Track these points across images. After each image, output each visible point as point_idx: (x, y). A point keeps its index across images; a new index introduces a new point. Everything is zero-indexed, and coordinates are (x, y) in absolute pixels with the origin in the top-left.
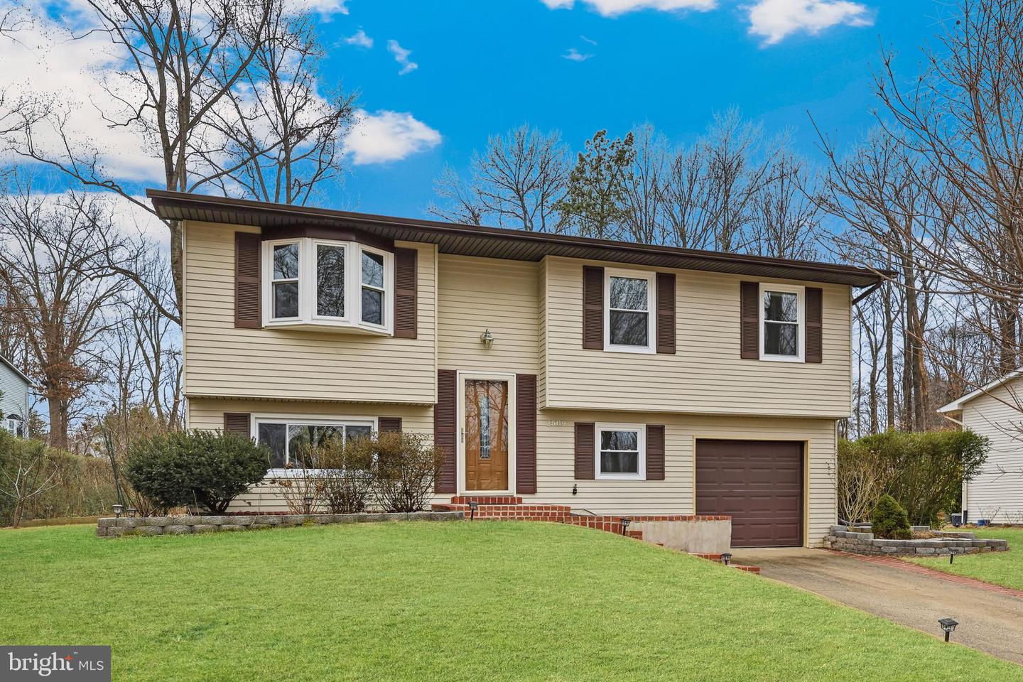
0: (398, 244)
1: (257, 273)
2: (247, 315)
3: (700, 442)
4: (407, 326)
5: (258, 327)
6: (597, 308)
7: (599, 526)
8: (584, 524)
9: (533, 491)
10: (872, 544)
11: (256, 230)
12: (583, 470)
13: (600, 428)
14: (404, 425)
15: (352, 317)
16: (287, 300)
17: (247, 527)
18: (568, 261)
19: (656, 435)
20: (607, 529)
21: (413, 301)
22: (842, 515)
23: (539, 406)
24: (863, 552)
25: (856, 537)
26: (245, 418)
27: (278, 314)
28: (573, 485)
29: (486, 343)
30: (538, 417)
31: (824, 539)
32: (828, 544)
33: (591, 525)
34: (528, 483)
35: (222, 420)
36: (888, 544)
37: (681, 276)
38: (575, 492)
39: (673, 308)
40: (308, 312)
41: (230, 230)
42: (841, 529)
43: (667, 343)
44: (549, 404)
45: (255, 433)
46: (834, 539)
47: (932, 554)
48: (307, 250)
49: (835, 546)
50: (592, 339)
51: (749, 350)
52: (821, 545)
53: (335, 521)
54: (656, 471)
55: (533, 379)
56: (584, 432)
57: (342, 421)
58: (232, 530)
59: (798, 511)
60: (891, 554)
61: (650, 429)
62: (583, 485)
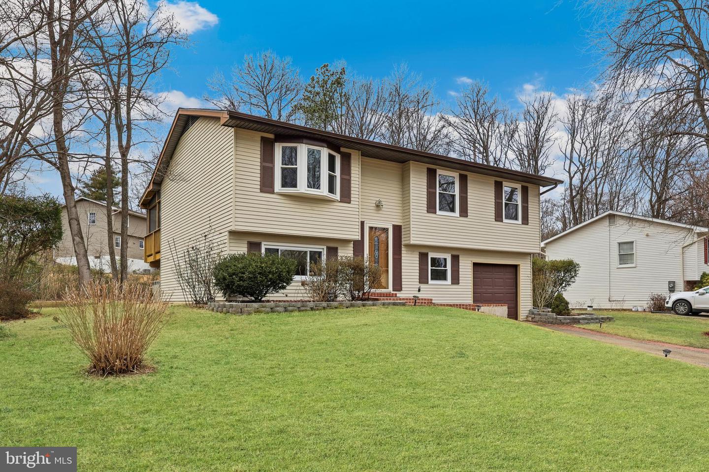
0: (342, 149)
1: (272, 161)
2: (267, 185)
3: (475, 264)
4: (346, 197)
5: (272, 192)
6: (433, 191)
7: (467, 309)
8: (460, 308)
9: (400, 289)
10: (556, 318)
11: (272, 136)
12: (423, 279)
13: (431, 255)
14: (339, 251)
15: (323, 191)
16: (290, 179)
17: (312, 309)
18: (418, 164)
19: (455, 259)
20: (470, 309)
21: (349, 181)
22: (535, 304)
23: (403, 243)
24: (552, 323)
25: (546, 315)
26: (258, 245)
27: (284, 185)
28: (418, 286)
29: (378, 206)
30: (403, 249)
31: (527, 316)
32: (530, 319)
33: (463, 308)
34: (398, 286)
35: (246, 246)
36: (565, 319)
37: (470, 176)
38: (419, 291)
39: (466, 193)
40: (302, 186)
41: (258, 135)
42: (536, 311)
43: (464, 212)
44: (413, 241)
45: (263, 251)
46: (533, 316)
47: (587, 323)
48: (303, 150)
49: (534, 320)
50: (431, 208)
51: (498, 218)
52: (525, 320)
53: (352, 306)
54: (456, 280)
55: (400, 227)
56: (423, 257)
57: (308, 248)
58: (306, 310)
59: (514, 302)
60: (567, 323)
61: (453, 257)
62: (423, 286)
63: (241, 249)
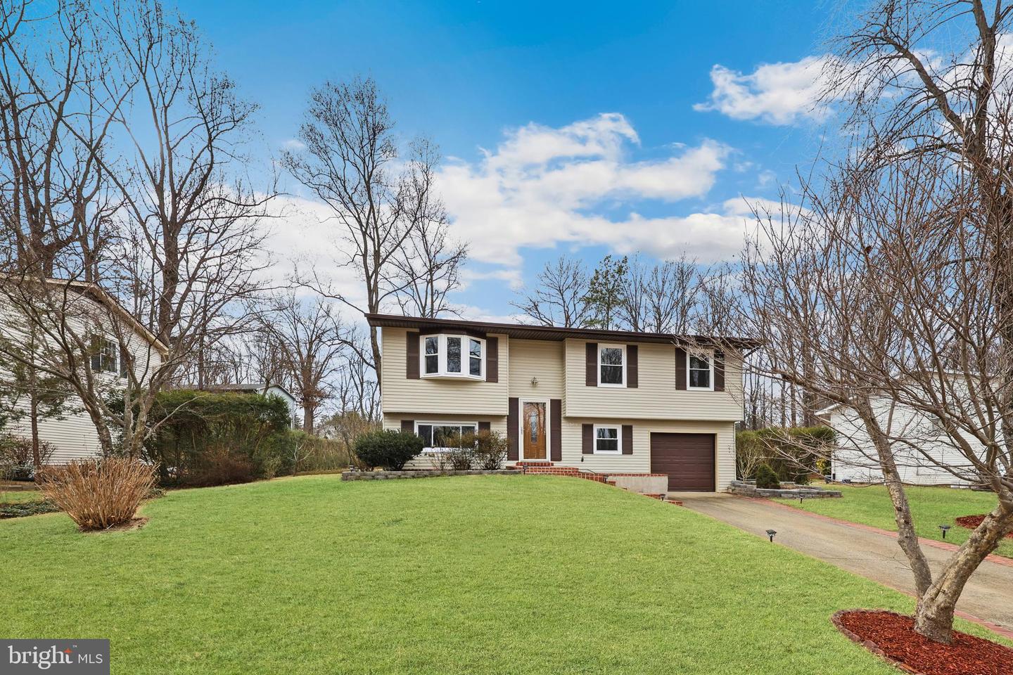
0: (488, 335)
1: (418, 351)
2: (413, 373)
3: (653, 434)
4: (493, 376)
5: (418, 378)
6: (594, 364)
7: (592, 479)
8: (584, 477)
9: (560, 459)
10: (755, 491)
11: (417, 330)
12: (587, 449)
13: (596, 428)
14: (491, 426)
15: (465, 372)
16: (432, 365)
17: (413, 477)
18: (577, 341)
19: (628, 431)
20: (596, 480)
21: (496, 363)
22: (739, 476)
23: (562, 416)
24: (750, 496)
25: (746, 487)
26: (412, 423)
27: (429, 370)
28: (581, 457)
29: (534, 384)
30: (562, 421)
31: (728, 488)
32: (730, 491)
33: (588, 478)
34: (557, 456)
35: (400, 424)
36: (764, 492)
37: (641, 346)
38: (582, 461)
39: (636, 364)
40: (443, 370)
41: (404, 331)
42: (738, 483)
43: (633, 382)
44: (567, 415)
45: (416, 430)
46: (733, 488)
47: (791, 498)
48: (442, 340)
49: (734, 492)
50: (591, 381)
51: (680, 385)
52: (726, 491)
54: (628, 450)
55: (559, 401)
56: (587, 429)
57: (460, 424)
58: (406, 478)
59: (712, 472)
60: (767, 497)
61: (624, 427)
62: (586, 456)
63: (396, 427)
